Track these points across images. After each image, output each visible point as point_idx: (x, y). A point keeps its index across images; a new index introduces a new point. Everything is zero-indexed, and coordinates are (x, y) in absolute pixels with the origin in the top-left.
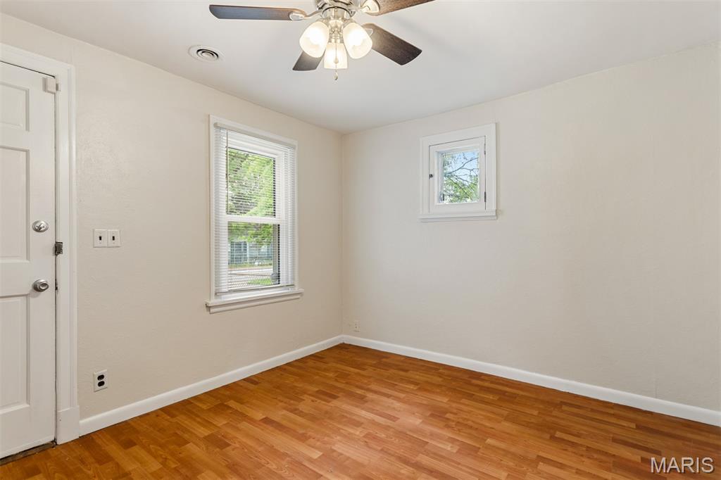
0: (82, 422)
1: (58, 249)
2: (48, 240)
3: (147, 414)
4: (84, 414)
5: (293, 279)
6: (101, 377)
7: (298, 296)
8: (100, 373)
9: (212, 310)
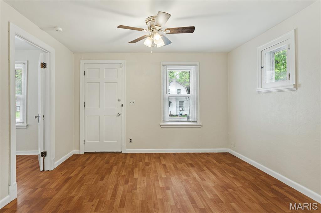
0: (127, 149)
1: (122, 106)
2: (120, 103)
3: (141, 153)
4: (128, 148)
5: (197, 119)
6: (131, 139)
7: (200, 127)
8: (131, 138)
9: (162, 126)
